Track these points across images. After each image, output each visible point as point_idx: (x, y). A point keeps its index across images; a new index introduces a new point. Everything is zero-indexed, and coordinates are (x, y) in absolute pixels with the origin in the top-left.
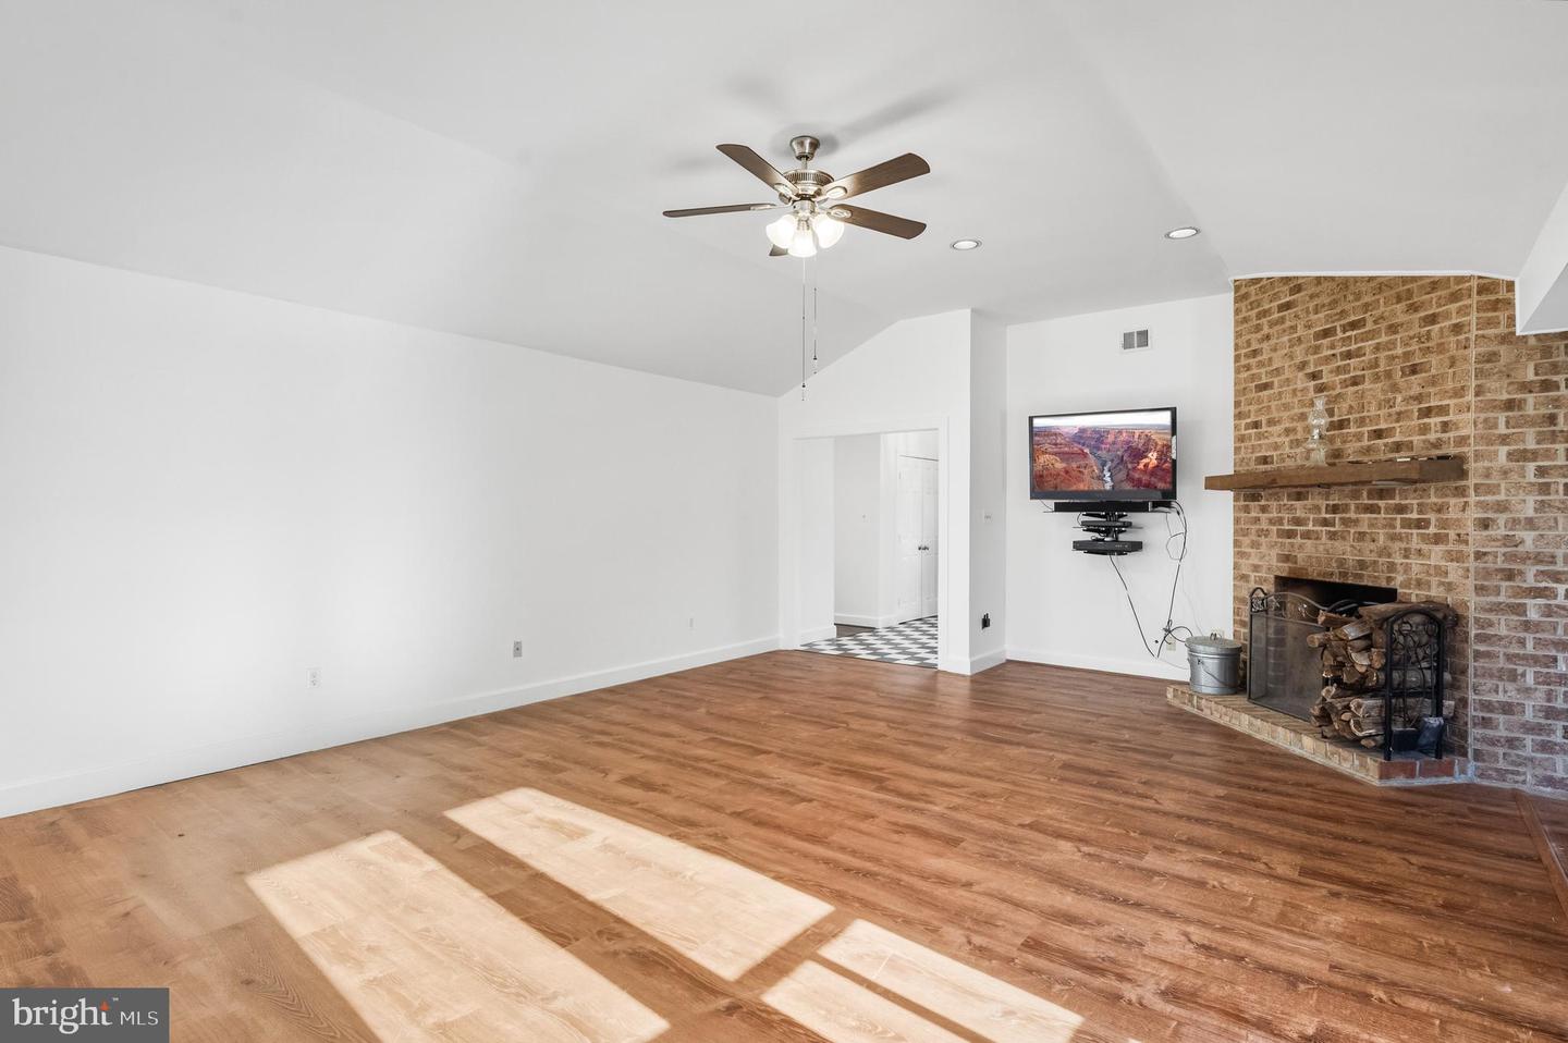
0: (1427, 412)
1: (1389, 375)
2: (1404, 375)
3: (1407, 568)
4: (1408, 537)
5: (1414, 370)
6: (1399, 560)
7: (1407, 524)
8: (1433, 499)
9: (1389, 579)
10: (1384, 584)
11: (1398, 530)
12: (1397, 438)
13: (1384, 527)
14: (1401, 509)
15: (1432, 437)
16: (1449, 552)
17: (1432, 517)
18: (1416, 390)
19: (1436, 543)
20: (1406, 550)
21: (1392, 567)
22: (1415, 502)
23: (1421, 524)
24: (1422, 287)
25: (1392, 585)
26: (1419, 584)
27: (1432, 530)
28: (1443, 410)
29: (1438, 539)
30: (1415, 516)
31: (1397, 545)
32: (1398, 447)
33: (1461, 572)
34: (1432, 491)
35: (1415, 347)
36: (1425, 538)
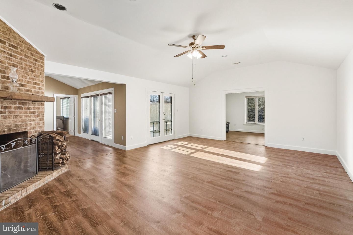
0: (35, 84)
1: (25, 69)
2: (29, 71)
3: (31, 124)
4: (31, 116)
5: (32, 71)
6: (28, 123)
7: (30, 112)
8: (37, 106)
9: (25, 129)
10: (24, 130)
11: (28, 114)
12: (28, 88)
13: (24, 113)
14: (29, 108)
15: (37, 90)
16: (40, 119)
17: (36, 110)
18: (33, 77)
19: (37, 117)
20: (30, 119)
21: (26, 125)
22: (32, 106)
23: (34, 112)
24: (34, 50)
25: (26, 130)
26: (33, 128)
27: (37, 114)
28: (39, 84)
29: (38, 116)
30: (32, 110)
31: (28, 119)
32: (28, 91)
33: (42, 123)
34: (37, 104)
35: (32, 65)
36: (35, 116)
